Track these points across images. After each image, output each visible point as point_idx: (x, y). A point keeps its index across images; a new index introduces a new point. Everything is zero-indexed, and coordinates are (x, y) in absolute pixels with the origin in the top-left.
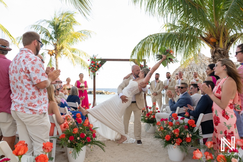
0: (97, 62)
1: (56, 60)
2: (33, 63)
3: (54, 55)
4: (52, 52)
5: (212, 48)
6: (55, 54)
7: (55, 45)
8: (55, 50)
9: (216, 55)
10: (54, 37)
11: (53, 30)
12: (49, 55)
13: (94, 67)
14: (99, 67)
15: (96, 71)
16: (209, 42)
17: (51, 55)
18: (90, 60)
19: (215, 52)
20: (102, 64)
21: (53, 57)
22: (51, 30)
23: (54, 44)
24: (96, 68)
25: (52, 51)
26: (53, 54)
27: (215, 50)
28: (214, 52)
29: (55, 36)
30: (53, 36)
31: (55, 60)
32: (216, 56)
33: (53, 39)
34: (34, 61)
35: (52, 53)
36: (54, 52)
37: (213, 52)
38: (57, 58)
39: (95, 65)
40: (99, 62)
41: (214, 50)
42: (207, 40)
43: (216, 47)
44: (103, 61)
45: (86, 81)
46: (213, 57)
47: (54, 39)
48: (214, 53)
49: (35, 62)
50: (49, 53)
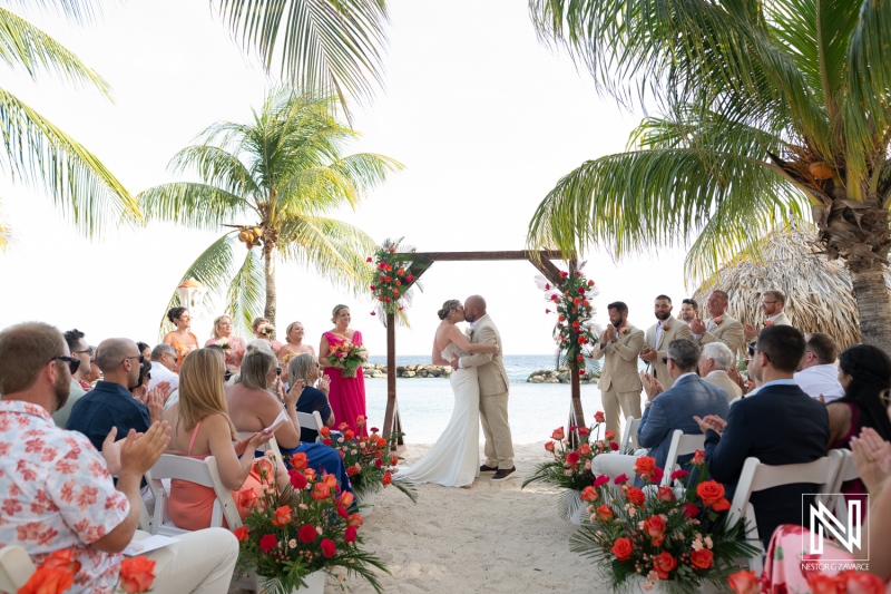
0: (401, 264)
1: (268, 259)
2: (65, 468)
3: (259, 244)
4: (254, 234)
5: (819, 203)
6: (262, 238)
7: (265, 209)
8: (262, 224)
9: (835, 229)
10: (261, 180)
11: (258, 156)
12: (244, 244)
13: (389, 285)
14: (407, 282)
15: (396, 297)
16: (807, 181)
17: (250, 245)
18: (375, 259)
19: (833, 216)
20: (416, 272)
21: (258, 250)
22: (249, 158)
23: (260, 207)
24: (394, 285)
25: (252, 228)
26: (256, 239)
27: (832, 208)
28: (827, 216)
29: (264, 177)
30: (258, 177)
31: (264, 260)
32: (835, 231)
33: (257, 189)
34: (66, 457)
35: (252, 238)
36: (259, 232)
37: (823, 215)
38: (271, 255)
39: (393, 274)
40: (406, 266)
41: (829, 209)
42: (797, 174)
43: (833, 198)
44: (422, 261)
45: (360, 330)
46: (825, 236)
47: (262, 188)
48: (829, 222)
49: (71, 461)
50: (242, 238)
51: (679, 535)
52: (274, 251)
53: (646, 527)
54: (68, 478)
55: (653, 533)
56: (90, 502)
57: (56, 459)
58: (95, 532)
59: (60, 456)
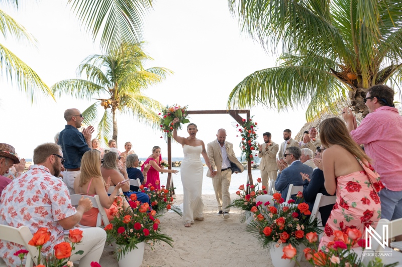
1: (114, 114)
2: (56, 189)
3: (110, 107)
4: (108, 103)
5: (351, 90)
6: (111, 105)
7: (112, 91)
8: (111, 98)
9: (358, 101)
10: (110, 79)
11: (109, 69)
12: (103, 107)
15: (171, 130)
16: (346, 80)
17: (106, 108)
18: (162, 114)
19: (357, 95)
21: (109, 110)
22: (105, 69)
23: (110, 91)
25: (107, 100)
26: (108, 105)
27: (357, 92)
28: (354, 95)
29: (112, 78)
30: (109, 78)
31: (112, 115)
33: (109, 83)
34: (57, 185)
35: (107, 105)
36: (110, 102)
37: (353, 95)
38: (115, 112)
41: (355, 92)
42: (342, 77)
43: (357, 88)
46: (354, 103)
47: (111, 83)
48: (355, 97)
49: (59, 187)
50: (102, 104)
51: (290, 225)
52: (117, 110)
53: (277, 222)
54: (57, 192)
55: (280, 224)
56: (63, 204)
57: (54, 185)
58: (62, 216)
59: (55, 184)
